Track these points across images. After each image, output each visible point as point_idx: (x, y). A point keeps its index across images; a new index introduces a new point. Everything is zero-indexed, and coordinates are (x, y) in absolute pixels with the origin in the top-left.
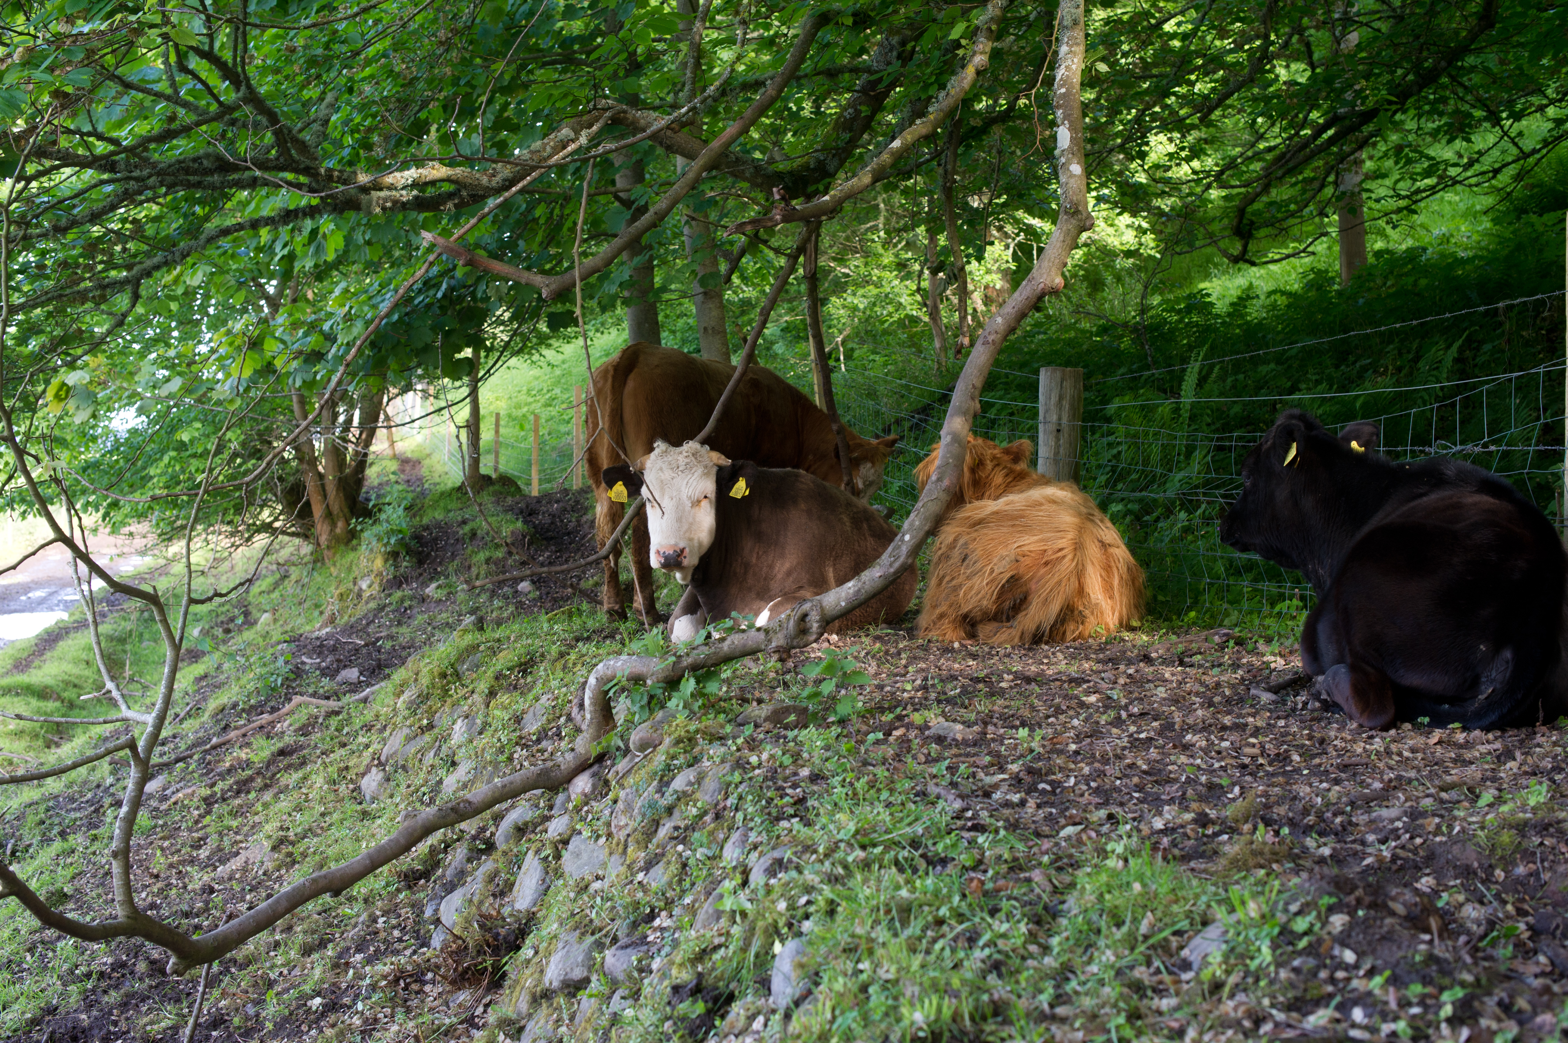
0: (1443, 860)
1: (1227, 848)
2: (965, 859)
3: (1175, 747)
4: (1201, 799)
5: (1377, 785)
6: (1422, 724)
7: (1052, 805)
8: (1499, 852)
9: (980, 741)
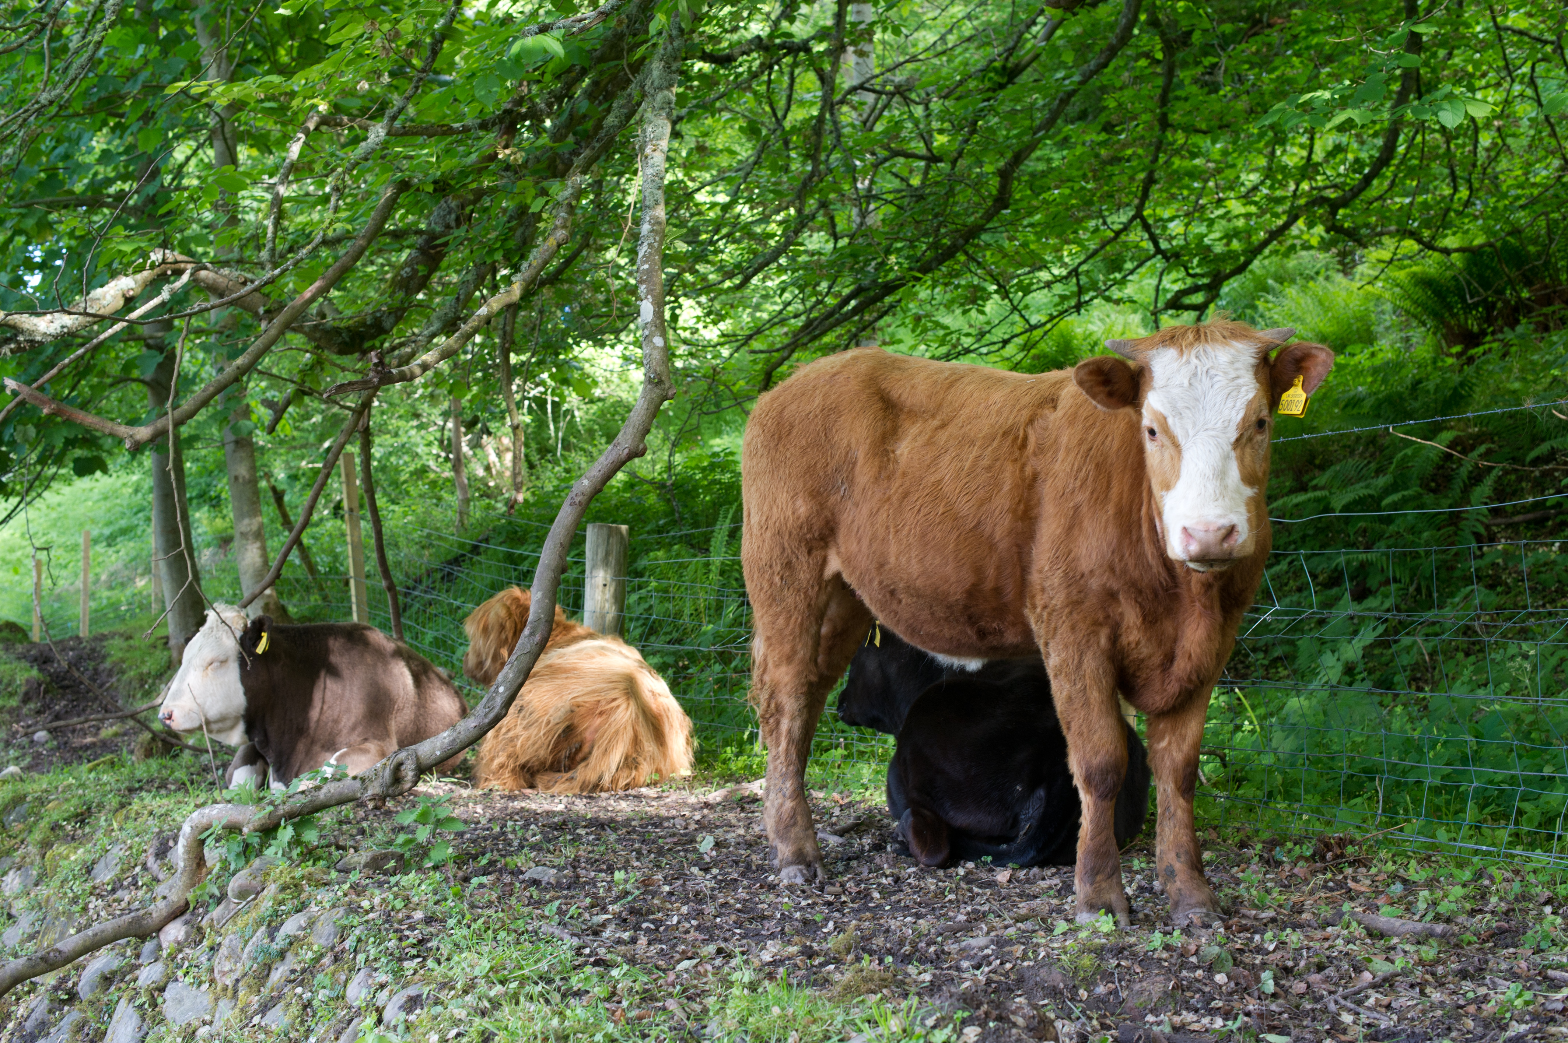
0: (1032, 982)
1: (837, 976)
2: (599, 991)
3: (761, 887)
4: (797, 932)
5: (962, 918)
6: (985, 863)
7: (661, 942)
8: (1082, 974)
9: (575, 883)
